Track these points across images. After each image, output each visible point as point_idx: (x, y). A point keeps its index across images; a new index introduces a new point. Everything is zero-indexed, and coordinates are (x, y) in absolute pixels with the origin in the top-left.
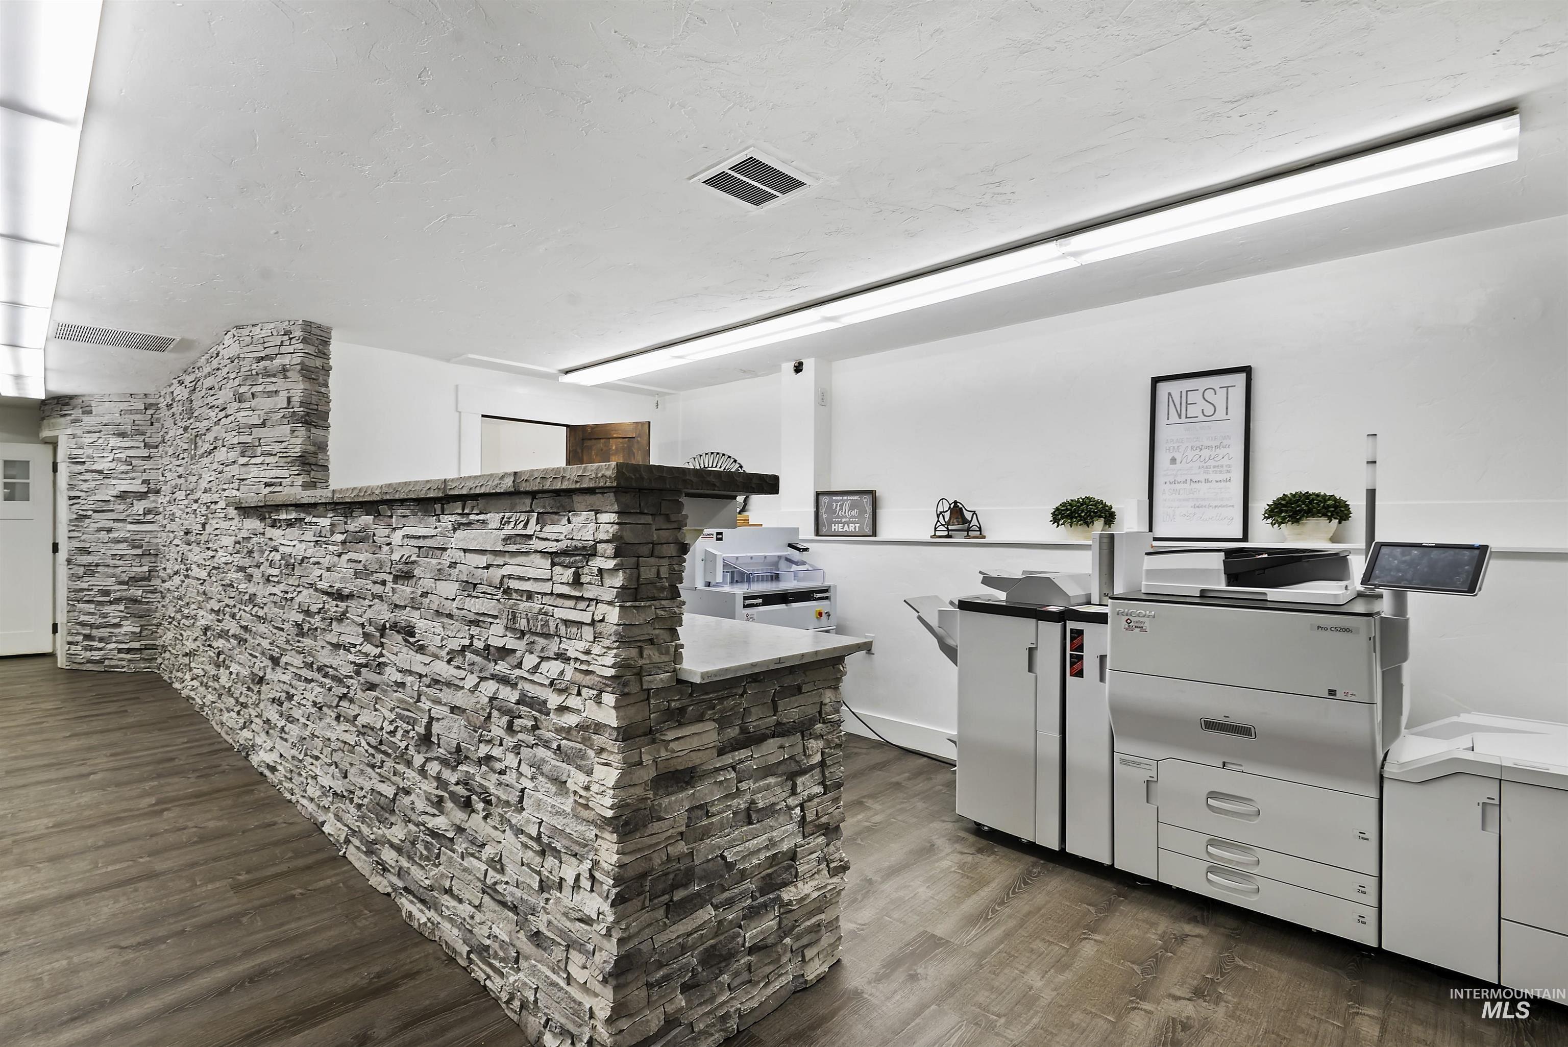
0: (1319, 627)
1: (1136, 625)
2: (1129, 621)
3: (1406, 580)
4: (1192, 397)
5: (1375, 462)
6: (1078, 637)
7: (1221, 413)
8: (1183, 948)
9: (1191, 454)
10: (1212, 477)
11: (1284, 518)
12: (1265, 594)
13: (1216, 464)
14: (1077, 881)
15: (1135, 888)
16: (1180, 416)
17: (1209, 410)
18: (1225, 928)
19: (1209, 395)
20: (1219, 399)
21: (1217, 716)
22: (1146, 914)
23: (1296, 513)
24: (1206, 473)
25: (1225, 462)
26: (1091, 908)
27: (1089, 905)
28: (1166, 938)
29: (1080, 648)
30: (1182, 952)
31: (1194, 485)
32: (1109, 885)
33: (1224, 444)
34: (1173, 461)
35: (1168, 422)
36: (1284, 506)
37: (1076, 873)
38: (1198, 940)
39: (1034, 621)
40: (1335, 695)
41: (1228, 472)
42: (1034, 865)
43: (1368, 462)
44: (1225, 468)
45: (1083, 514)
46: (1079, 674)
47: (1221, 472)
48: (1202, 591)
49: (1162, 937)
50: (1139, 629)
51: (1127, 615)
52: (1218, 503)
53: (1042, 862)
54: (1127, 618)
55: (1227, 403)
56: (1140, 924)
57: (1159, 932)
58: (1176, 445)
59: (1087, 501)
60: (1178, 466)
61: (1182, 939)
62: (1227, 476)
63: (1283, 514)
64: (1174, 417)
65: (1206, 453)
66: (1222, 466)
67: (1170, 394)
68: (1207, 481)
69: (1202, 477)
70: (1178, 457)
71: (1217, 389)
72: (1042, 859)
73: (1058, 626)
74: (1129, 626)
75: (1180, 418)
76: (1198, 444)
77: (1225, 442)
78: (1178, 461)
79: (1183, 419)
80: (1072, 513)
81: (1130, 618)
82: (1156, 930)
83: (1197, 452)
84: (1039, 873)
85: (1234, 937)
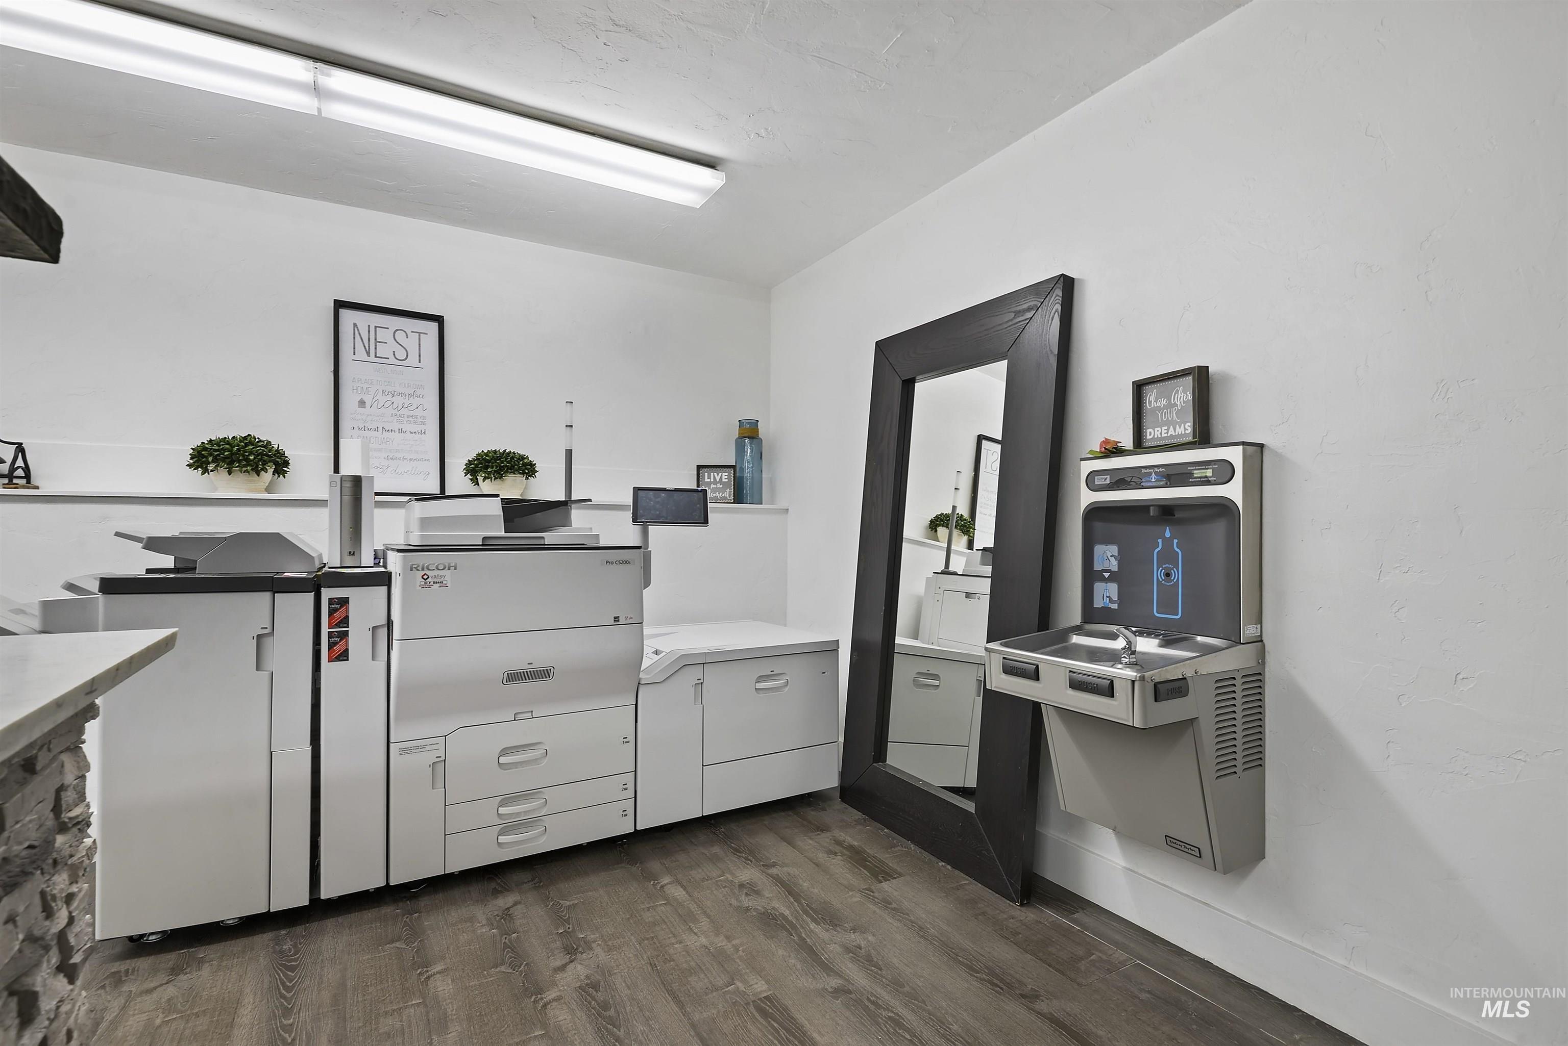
0: (607, 562)
1: (435, 580)
2: (425, 577)
3: (663, 517)
4: (382, 335)
5: (572, 426)
6: (341, 607)
7: (413, 360)
8: (518, 923)
9: (382, 399)
10: (407, 427)
11: (489, 473)
12: (543, 538)
13: (411, 413)
14: (350, 927)
15: (415, 896)
16: (368, 354)
17: (401, 354)
18: (526, 883)
19: (400, 336)
20: (411, 343)
21: (520, 665)
22: (455, 914)
23: (501, 468)
24: (401, 422)
25: (419, 412)
26: (398, 944)
27: (392, 942)
28: (495, 924)
29: (345, 621)
30: (520, 926)
31: (386, 434)
32: (388, 910)
33: (418, 393)
34: (362, 403)
35: (355, 357)
36: (489, 461)
37: (340, 919)
38: (519, 907)
39: (267, 595)
40: (618, 621)
41: (423, 423)
42: (277, 941)
43: (567, 426)
44: (419, 420)
45: (252, 458)
46: (343, 656)
47: (415, 423)
48: (484, 539)
49: (490, 924)
50: (438, 585)
51: (423, 570)
52: (413, 456)
53: (283, 932)
54: (423, 573)
55: (420, 350)
56: (459, 927)
57: (484, 922)
58: (365, 386)
59: (248, 440)
60: (367, 410)
61: (507, 914)
62: (422, 428)
63: (489, 470)
64: (361, 353)
65: (398, 401)
66: (416, 417)
67: (355, 325)
68: (401, 431)
69: (396, 426)
70: (368, 400)
71: (409, 334)
72: (280, 929)
73: (308, 598)
74: (426, 583)
75: (369, 356)
76: (390, 389)
77: (419, 392)
78: (368, 404)
79: (372, 358)
80: (232, 454)
81: (428, 573)
82: (479, 923)
83: (389, 397)
84: (295, 946)
85: (539, 886)
